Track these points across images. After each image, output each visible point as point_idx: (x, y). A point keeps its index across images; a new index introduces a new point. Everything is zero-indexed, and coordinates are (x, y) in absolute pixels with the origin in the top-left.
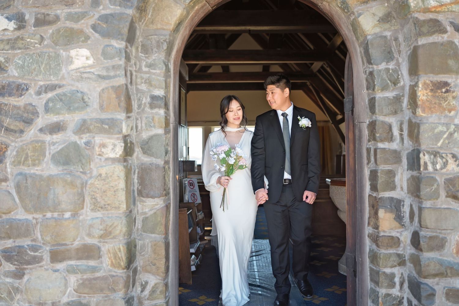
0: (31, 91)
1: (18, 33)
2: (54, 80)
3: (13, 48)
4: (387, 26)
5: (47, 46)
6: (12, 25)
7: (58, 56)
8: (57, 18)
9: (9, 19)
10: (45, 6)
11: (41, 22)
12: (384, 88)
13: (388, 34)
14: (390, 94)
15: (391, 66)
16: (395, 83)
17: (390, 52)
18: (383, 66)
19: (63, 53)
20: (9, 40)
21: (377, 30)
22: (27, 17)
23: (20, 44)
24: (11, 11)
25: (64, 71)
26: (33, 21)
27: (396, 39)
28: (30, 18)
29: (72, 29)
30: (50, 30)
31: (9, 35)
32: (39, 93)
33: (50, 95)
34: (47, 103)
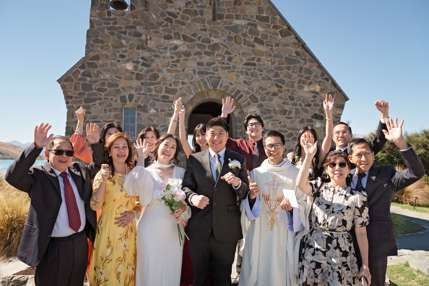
0: (159, 127)
1: (156, 113)
2: (164, 124)
3: (155, 116)
4: (240, 114)
5: (163, 116)
6: (155, 111)
7: (166, 119)
8: (166, 110)
9: (155, 110)
10: (163, 107)
11: (162, 111)
12: (239, 129)
13: (240, 116)
14: (240, 131)
15: (241, 124)
16: (241, 128)
17: (240, 121)
18: (239, 124)
19: (167, 118)
20: (154, 115)
21: (238, 115)
22: (159, 109)
23: (157, 115)
24: (155, 108)
25: (167, 122)
26: (160, 110)
27: (242, 118)
28: (159, 110)
29: (169, 113)
30: (164, 113)
31: (154, 113)
32: (161, 127)
33: (163, 128)
34: (163, 129)
